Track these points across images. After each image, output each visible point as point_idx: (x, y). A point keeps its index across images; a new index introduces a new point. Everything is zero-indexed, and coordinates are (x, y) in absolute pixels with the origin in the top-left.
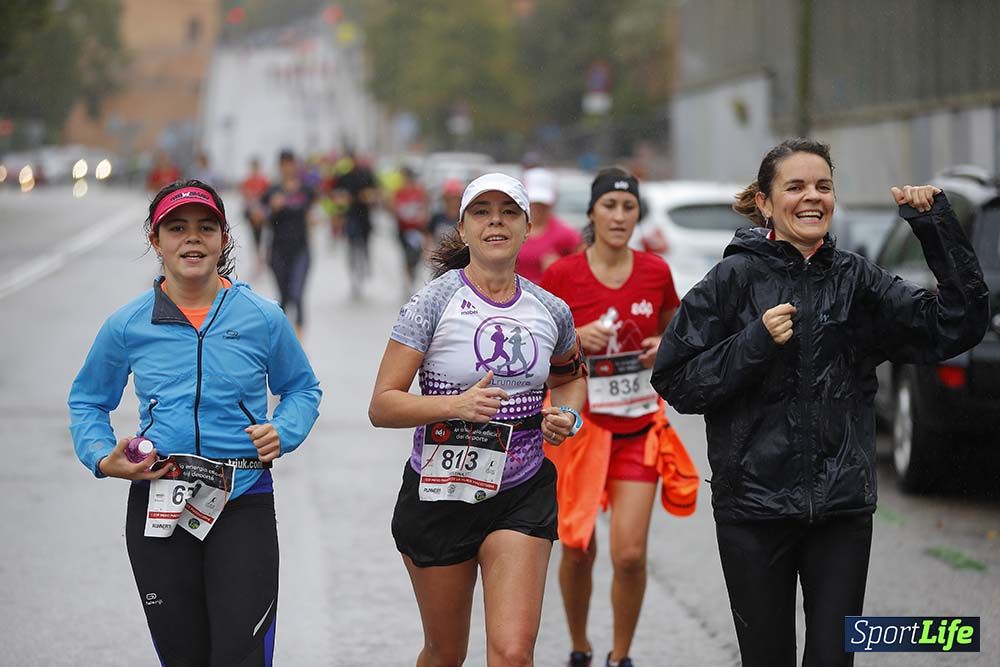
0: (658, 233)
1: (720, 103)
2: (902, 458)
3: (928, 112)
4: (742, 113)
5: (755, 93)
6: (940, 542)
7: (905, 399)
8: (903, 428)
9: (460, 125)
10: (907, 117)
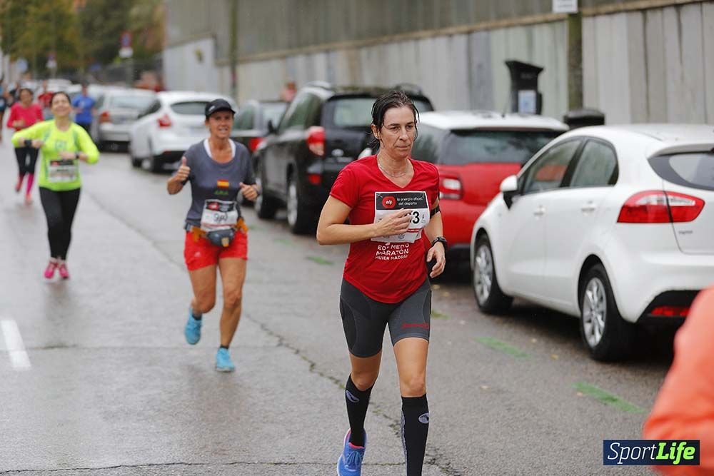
0: (166, 116)
1: (188, 51)
2: (292, 218)
3: (294, 55)
4: (200, 57)
5: (206, 46)
6: (311, 253)
7: (293, 191)
8: (293, 204)
9: (52, 65)
10: (284, 57)
